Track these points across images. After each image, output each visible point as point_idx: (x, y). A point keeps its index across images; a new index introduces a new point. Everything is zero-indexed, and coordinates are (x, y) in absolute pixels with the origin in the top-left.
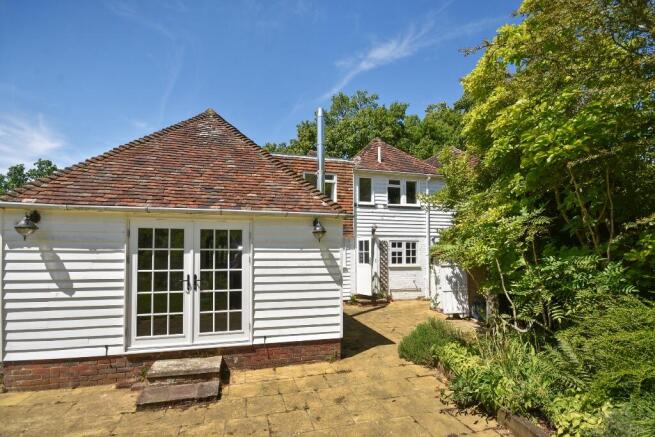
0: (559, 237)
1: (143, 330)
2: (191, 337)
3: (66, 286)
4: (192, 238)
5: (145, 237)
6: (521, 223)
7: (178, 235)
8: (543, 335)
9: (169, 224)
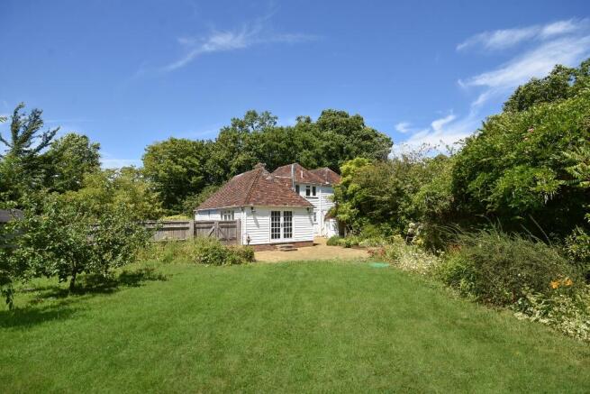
0: (361, 214)
1: (272, 237)
2: (282, 239)
3: (258, 226)
4: (282, 214)
5: (272, 213)
6: (355, 211)
7: (279, 213)
8: (357, 234)
9: (277, 210)
